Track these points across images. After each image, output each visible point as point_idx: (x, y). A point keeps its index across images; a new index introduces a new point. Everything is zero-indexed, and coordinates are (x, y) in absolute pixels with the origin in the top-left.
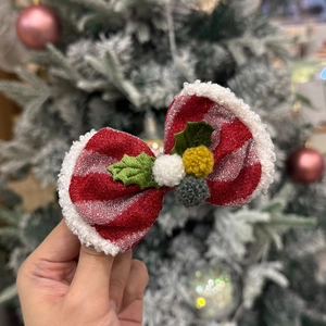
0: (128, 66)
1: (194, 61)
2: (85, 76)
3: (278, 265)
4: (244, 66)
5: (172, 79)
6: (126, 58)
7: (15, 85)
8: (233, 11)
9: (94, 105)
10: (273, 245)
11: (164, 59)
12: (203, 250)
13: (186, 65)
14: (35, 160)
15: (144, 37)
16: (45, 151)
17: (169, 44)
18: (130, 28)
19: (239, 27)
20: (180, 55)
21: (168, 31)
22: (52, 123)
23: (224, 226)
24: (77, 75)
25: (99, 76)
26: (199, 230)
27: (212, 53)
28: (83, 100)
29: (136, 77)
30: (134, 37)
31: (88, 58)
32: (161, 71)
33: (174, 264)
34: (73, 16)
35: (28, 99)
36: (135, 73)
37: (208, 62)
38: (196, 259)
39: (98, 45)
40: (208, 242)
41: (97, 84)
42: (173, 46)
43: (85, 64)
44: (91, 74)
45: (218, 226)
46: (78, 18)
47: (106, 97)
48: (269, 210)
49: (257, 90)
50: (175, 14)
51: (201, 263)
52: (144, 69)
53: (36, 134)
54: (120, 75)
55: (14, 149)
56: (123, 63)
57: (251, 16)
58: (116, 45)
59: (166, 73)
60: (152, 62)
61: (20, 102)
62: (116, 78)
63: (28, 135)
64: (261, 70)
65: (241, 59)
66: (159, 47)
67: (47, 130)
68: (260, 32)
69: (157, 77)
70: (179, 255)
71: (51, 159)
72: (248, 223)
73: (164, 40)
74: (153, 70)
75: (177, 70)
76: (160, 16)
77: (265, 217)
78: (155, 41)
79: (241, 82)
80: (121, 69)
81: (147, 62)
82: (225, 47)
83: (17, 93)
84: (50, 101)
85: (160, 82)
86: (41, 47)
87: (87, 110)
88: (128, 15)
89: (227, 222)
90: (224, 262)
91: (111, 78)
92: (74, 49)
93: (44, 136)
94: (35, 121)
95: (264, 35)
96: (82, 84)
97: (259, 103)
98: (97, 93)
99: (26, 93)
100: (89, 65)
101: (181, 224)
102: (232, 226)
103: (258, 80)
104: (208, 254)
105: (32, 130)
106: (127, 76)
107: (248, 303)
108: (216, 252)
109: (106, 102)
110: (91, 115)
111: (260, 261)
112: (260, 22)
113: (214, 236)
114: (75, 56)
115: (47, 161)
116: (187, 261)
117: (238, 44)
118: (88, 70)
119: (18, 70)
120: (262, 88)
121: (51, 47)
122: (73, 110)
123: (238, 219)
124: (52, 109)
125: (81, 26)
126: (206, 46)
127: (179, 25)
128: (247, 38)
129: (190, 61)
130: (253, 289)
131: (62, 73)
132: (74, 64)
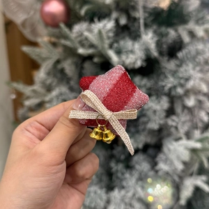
0: (111, 40)
1: (156, 39)
2: (83, 45)
3: (204, 178)
4: (188, 44)
5: (140, 50)
6: (111, 34)
7: (37, 50)
8: (182, 8)
9: (87, 65)
10: (201, 164)
11: (136, 36)
12: (154, 164)
13: (150, 41)
14: (47, 99)
15: (123, 21)
16: (54, 93)
17: (139, 27)
18: (114, 15)
19: (186, 18)
20: (147, 34)
21: (139, 19)
22: (59, 75)
23: (169, 150)
24: (78, 45)
25: (92, 46)
26: (151, 151)
27: (167, 34)
28: (80, 62)
29: (117, 48)
30: (117, 21)
31: (86, 34)
32: (133, 45)
33: (134, 172)
34: (77, 7)
35: (44, 59)
36: (116, 45)
37: (164, 40)
38: (149, 171)
39: (93, 25)
40: (158, 159)
41: (90, 51)
42: (142, 28)
43: (83, 37)
44: (87, 45)
45: (165, 149)
46: (81, 8)
47: (96, 60)
48: (201, 140)
49: (197, 60)
50: (145, 8)
51: (152, 173)
52: (122, 43)
53: (49, 82)
54: (106, 46)
55: (34, 91)
56: (109, 38)
57: (195, 11)
58: (105, 26)
59: (137, 46)
60: (127, 38)
61: (39, 61)
62: (103, 48)
63: (43, 83)
64: (200, 46)
65: (186, 39)
66: (132, 29)
67: (56, 80)
68: (200, 22)
69: (130, 48)
70: (137, 167)
71: (58, 99)
72: (186, 148)
73: (136, 24)
74: (128, 44)
75: (144, 44)
76: (134, 8)
77: (198, 145)
78: (130, 25)
79: (186, 54)
80: (107, 42)
81: (124, 38)
82: (176, 31)
83: (38, 55)
84: (58, 62)
85: (132, 52)
86: (56, 26)
87: (82, 68)
88: (113, 6)
89: (171, 147)
90: (167, 173)
91: (100, 48)
92: (77, 28)
93: (54, 84)
94: (48, 74)
95: (203, 24)
96: (81, 51)
97: (198, 68)
98: (90, 57)
99: (44, 56)
100: (86, 39)
101: (141, 146)
102: (175, 150)
103: (198, 53)
104: (157, 168)
105: (46, 80)
106: (111, 46)
107: (183, 202)
108: (163, 166)
109: (95, 63)
110: (84, 71)
111: (191, 175)
112: (201, 15)
113: (161, 156)
114: (77, 33)
115: (55, 99)
116: (143, 171)
117: (185, 29)
118: (85, 42)
119: (39, 40)
120: (201, 58)
121: (62, 25)
122: (73, 68)
123: (179, 145)
124: (59, 67)
125: (83, 12)
126: (163, 29)
127: (147, 15)
128: (191, 25)
129: (152, 39)
130: (187, 193)
131: (68, 43)
132: (76, 37)
